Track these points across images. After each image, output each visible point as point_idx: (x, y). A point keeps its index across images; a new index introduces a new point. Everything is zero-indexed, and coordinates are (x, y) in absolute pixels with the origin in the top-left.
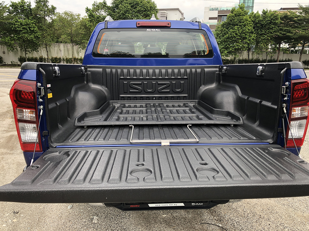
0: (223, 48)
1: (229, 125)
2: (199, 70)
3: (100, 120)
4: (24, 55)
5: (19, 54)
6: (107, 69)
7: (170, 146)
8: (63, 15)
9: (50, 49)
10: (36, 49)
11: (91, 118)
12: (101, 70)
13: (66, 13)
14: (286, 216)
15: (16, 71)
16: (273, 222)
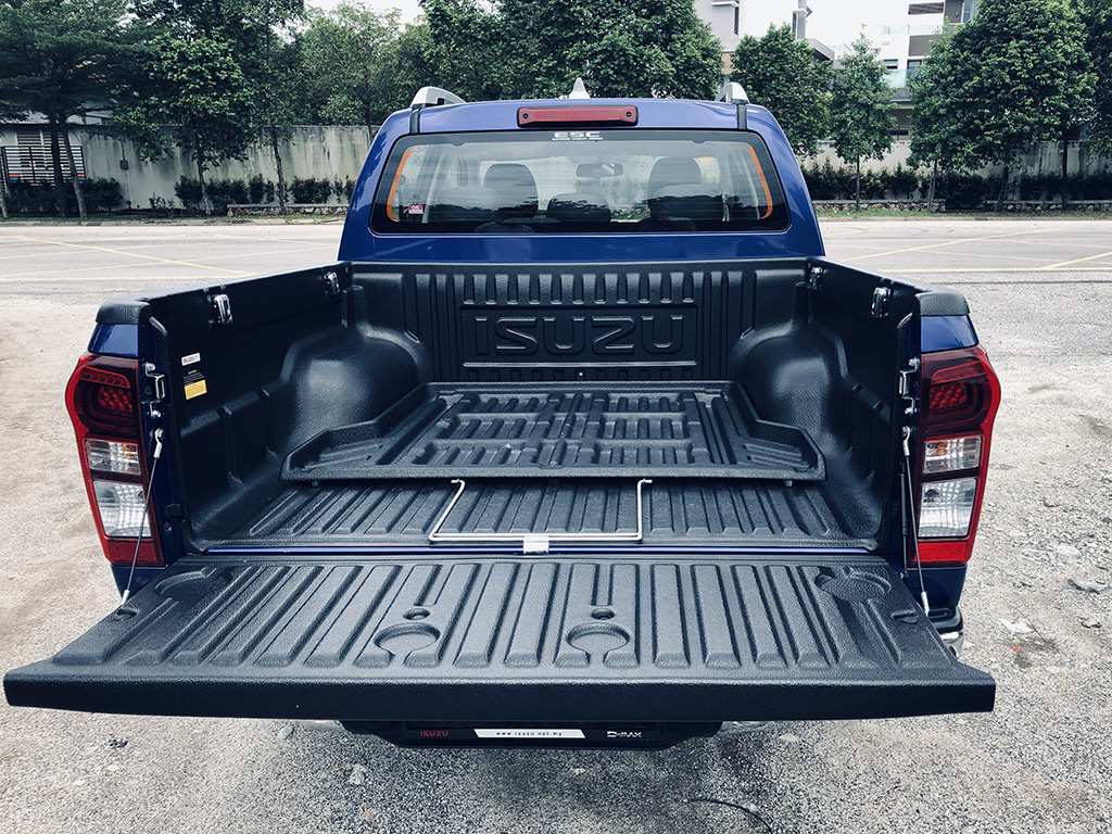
0: (957, 132)
1: (778, 483)
2: (735, 276)
3: (370, 457)
4: (195, 175)
5: (180, 171)
6: (417, 276)
7: (550, 553)
8: (336, 18)
9: (288, 147)
10: (238, 151)
11: (342, 453)
12: (399, 277)
13: (345, 11)
14: (986, 787)
15: (167, 238)
16: (933, 805)
